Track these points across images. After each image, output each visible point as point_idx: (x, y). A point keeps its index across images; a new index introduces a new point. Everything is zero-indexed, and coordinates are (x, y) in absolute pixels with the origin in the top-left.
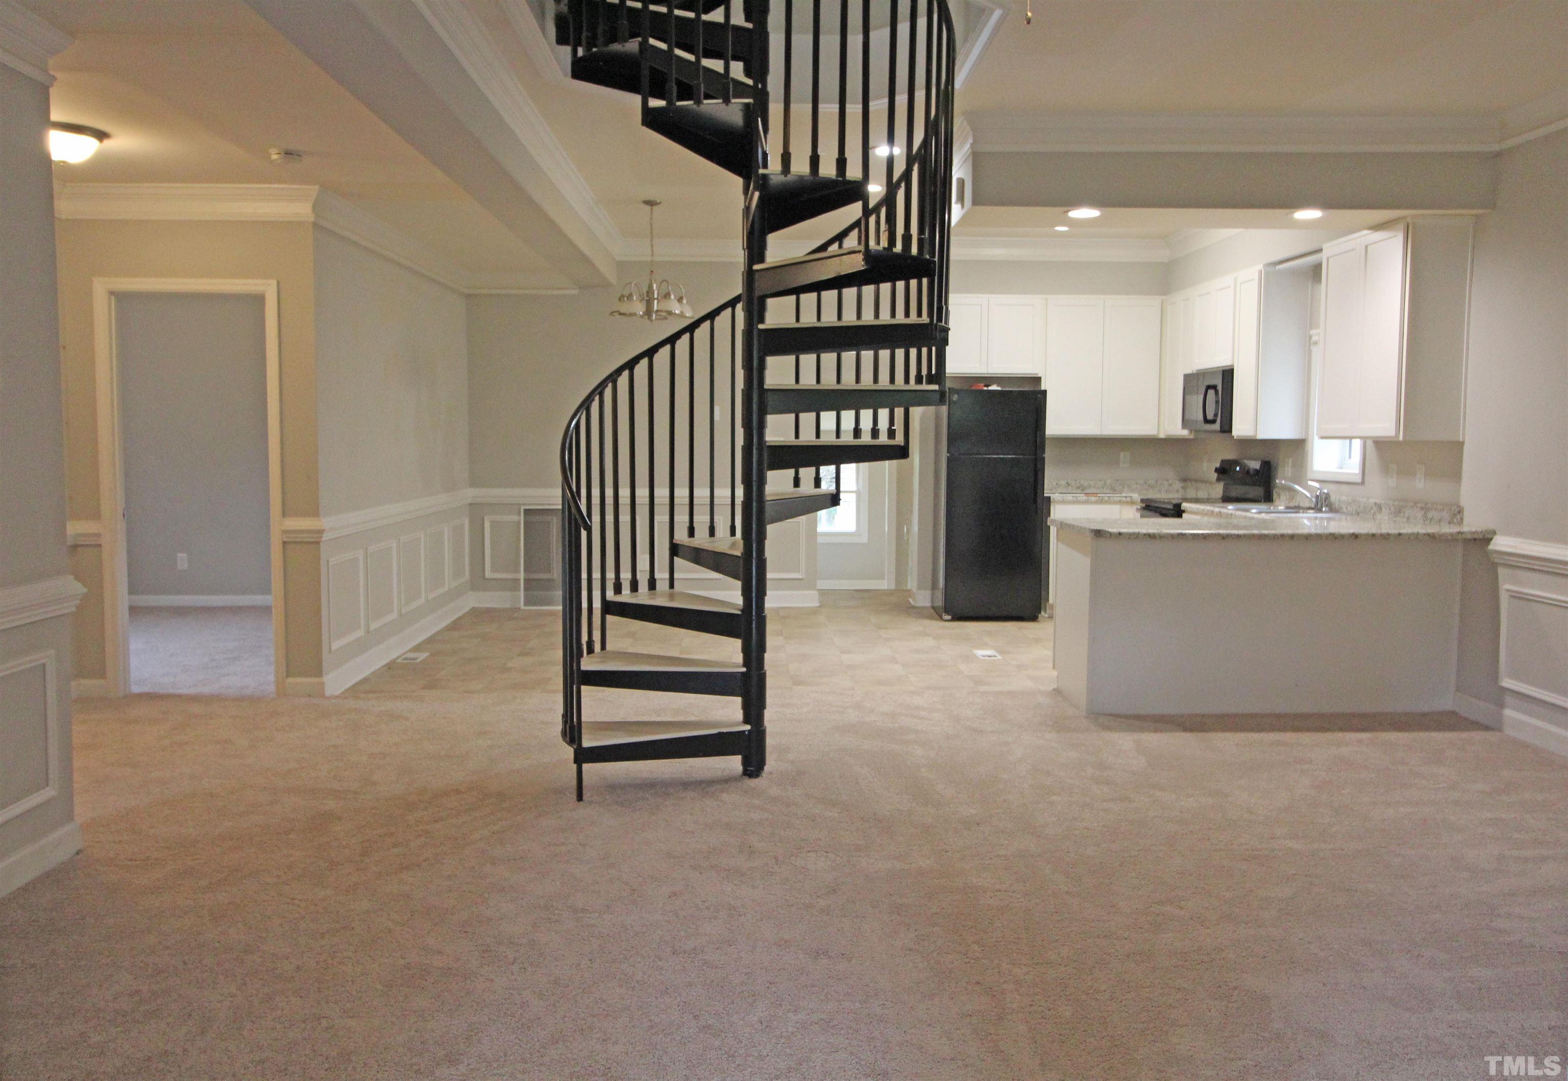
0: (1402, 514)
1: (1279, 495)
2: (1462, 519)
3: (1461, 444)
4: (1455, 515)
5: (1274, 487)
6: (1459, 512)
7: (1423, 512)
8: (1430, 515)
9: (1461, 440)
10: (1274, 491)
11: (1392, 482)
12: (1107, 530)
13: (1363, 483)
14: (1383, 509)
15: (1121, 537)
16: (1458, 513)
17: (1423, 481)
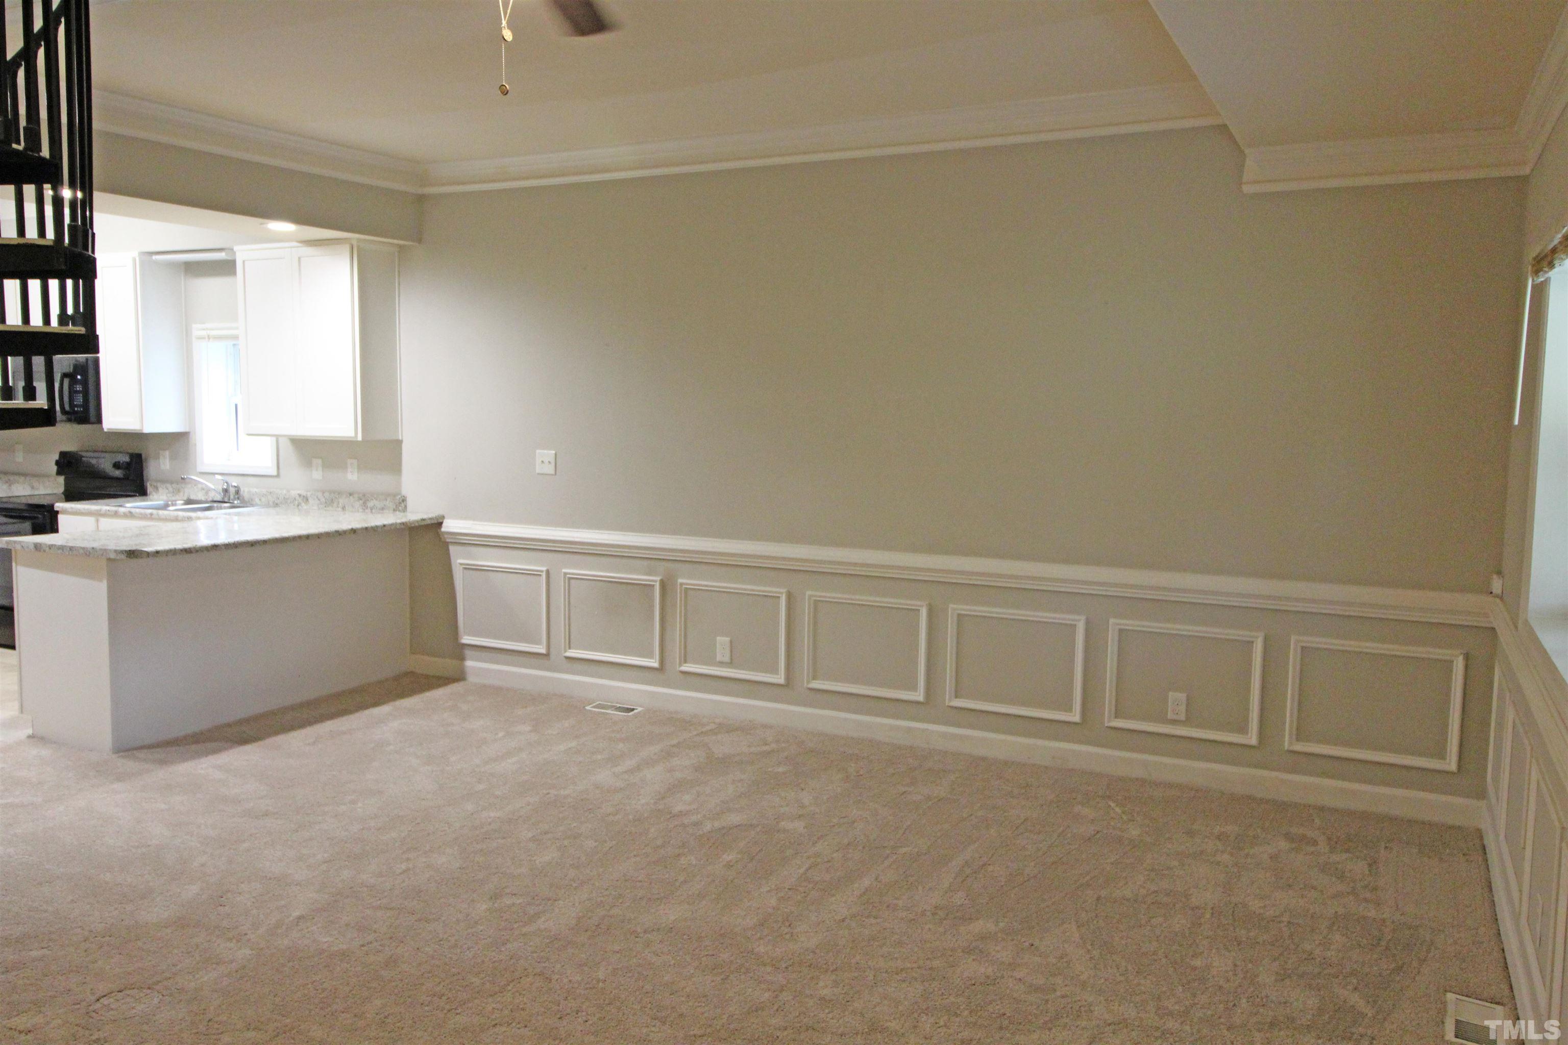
0: (335, 504)
1: (156, 488)
2: (406, 507)
3: (399, 443)
4: (400, 503)
5: (148, 480)
6: (403, 501)
7: (361, 502)
8: (370, 504)
9: (400, 438)
10: (148, 484)
11: (317, 474)
12: (143, 549)
13: (278, 476)
14: (311, 501)
15: (159, 555)
16: (401, 503)
17: (356, 474)
